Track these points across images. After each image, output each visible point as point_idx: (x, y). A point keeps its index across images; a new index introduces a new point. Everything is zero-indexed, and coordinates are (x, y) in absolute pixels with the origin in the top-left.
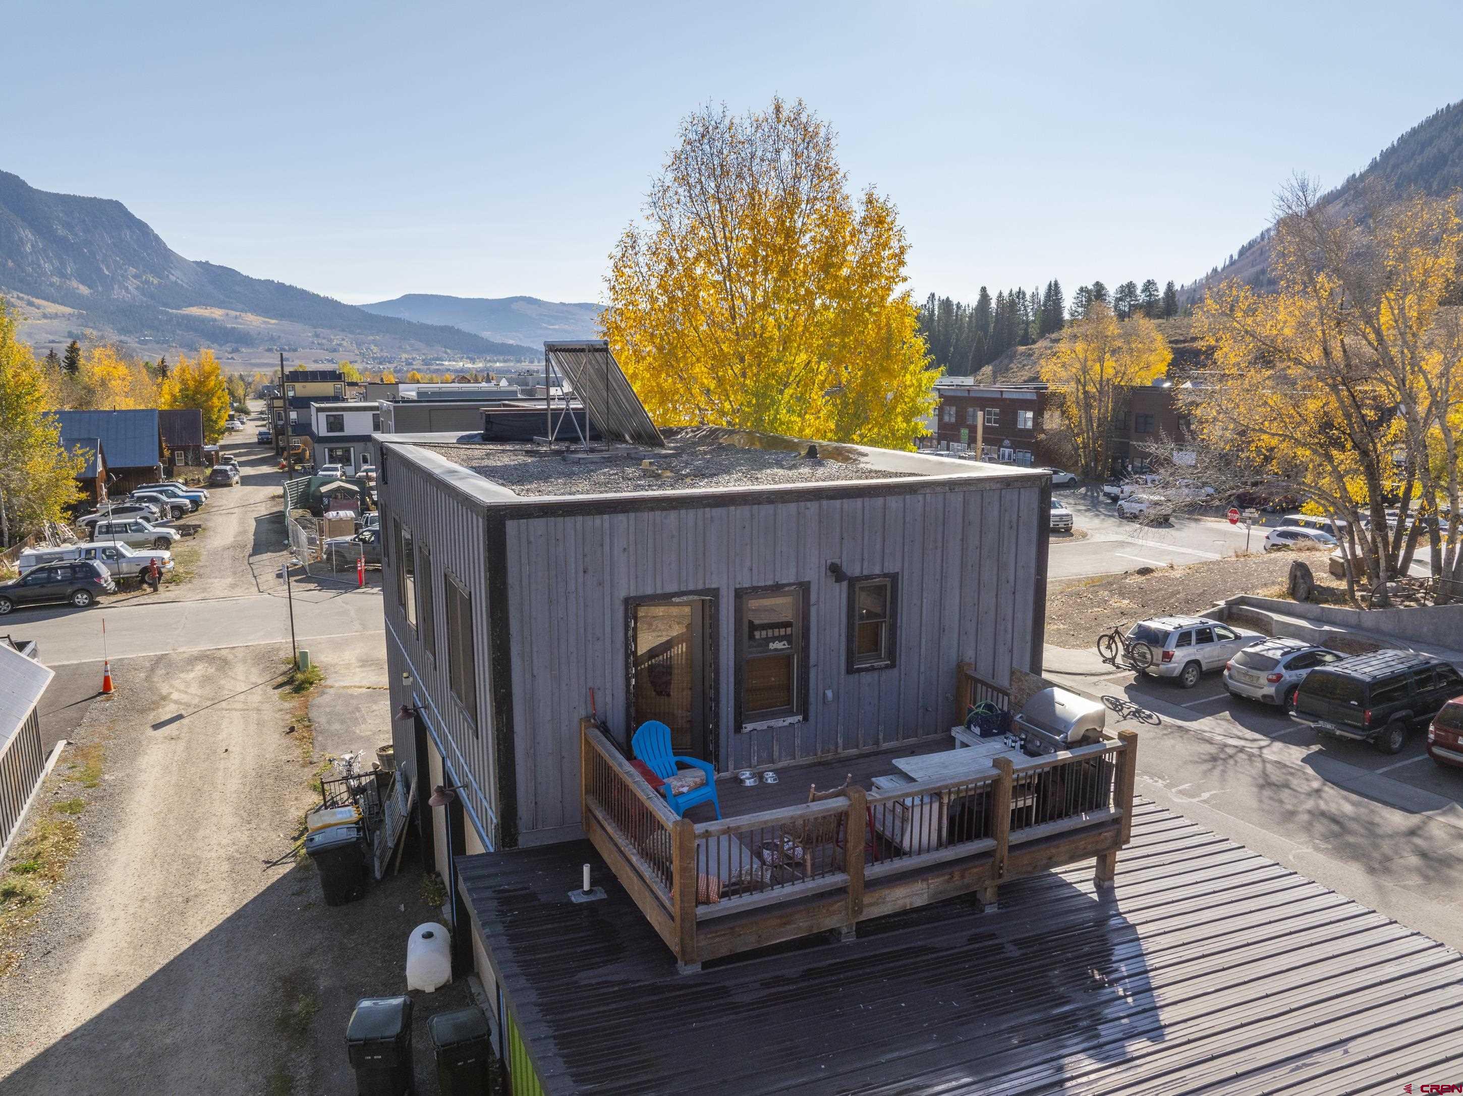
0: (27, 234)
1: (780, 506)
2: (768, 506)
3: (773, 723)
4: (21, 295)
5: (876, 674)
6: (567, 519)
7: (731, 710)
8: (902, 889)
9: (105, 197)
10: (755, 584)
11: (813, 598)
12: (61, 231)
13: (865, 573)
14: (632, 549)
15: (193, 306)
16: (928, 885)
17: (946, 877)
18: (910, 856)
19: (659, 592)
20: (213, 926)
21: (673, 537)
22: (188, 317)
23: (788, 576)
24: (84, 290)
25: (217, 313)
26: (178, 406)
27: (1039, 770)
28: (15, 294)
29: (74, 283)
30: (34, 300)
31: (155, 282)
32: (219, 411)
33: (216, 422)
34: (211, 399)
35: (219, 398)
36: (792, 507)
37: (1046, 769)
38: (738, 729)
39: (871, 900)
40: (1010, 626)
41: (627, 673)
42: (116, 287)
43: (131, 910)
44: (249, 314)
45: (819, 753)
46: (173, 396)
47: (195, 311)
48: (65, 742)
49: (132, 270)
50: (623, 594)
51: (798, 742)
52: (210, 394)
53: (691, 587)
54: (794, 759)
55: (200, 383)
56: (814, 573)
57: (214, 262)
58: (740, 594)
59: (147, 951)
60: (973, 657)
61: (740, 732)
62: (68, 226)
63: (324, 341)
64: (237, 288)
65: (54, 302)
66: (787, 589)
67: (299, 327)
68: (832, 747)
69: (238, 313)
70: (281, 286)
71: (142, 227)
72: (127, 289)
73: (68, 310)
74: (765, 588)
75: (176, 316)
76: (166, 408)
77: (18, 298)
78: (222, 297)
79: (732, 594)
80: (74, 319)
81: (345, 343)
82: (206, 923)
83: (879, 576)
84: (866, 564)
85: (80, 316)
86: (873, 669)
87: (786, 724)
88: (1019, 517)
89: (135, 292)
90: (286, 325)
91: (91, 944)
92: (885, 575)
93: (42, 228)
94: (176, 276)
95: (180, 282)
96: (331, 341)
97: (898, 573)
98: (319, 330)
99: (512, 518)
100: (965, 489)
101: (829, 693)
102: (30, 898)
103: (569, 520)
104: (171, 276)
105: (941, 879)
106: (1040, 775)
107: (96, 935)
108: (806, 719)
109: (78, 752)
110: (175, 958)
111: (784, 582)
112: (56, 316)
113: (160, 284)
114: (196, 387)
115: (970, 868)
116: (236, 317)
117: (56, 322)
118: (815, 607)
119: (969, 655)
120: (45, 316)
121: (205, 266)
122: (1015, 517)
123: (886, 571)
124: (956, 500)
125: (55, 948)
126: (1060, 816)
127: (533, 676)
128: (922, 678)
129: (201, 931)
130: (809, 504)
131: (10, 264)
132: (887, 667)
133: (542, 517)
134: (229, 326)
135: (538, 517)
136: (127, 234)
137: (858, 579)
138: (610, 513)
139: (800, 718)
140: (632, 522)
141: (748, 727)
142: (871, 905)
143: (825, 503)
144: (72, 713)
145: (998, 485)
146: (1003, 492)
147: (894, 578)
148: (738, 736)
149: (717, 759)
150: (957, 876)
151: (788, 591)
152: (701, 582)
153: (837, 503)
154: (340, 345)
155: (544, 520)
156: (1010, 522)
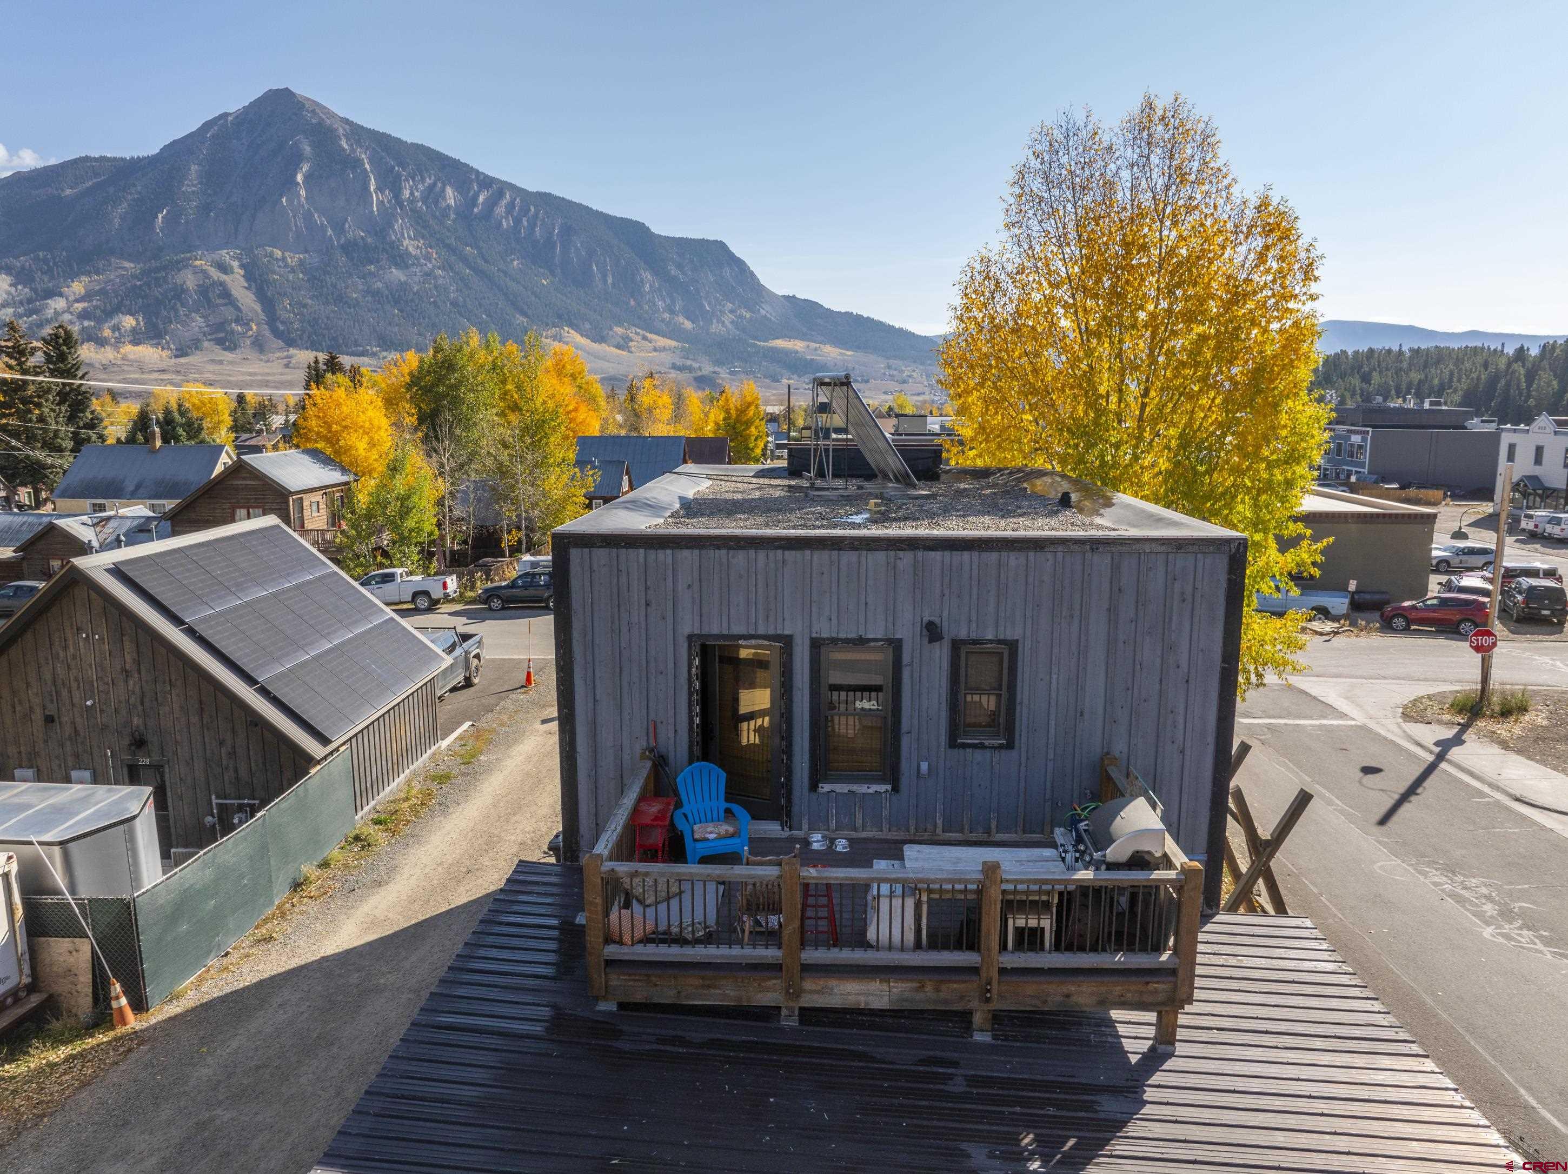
0: (647, 275)
1: (864, 553)
2: (852, 553)
3: (855, 787)
4: (638, 330)
5: (988, 753)
6: (630, 551)
7: (806, 765)
8: (854, 985)
9: (712, 238)
10: (834, 635)
11: (906, 658)
12: (674, 271)
13: (973, 636)
14: (696, 585)
15: (777, 338)
16: (889, 987)
17: (915, 985)
18: (878, 950)
19: (725, 632)
20: (473, 898)
21: (741, 577)
22: (774, 350)
23: (876, 631)
24: (688, 325)
25: (798, 345)
26: (721, 433)
27: (1060, 887)
28: (634, 329)
29: (681, 319)
30: (648, 335)
31: (748, 316)
32: (756, 439)
33: (752, 450)
34: (749, 427)
35: (756, 428)
36: (881, 556)
37: (1071, 888)
38: (814, 787)
39: (814, 987)
40: (1181, 721)
41: (690, 711)
42: (715, 321)
43: (427, 870)
44: (828, 346)
45: (912, 830)
46: (717, 424)
47: (780, 343)
48: (471, 723)
49: (730, 305)
50: (687, 630)
51: (885, 813)
52: (749, 423)
53: (761, 631)
54: (882, 831)
55: (742, 411)
56: (907, 631)
57: (801, 296)
58: (816, 645)
59: (416, 906)
60: (1125, 750)
61: (816, 791)
62: (680, 267)
63: (895, 373)
64: (819, 321)
65: (663, 336)
66: (872, 644)
67: (872, 358)
68: (929, 827)
69: (818, 345)
70: (859, 317)
71: (740, 265)
72: (723, 323)
73: (674, 343)
74: (847, 641)
75: (763, 347)
76: (710, 435)
77: (636, 333)
78: (804, 330)
79: (807, 643)
80: (678, 352)
81: (914, 374)
82: (470, 893)
83: (991, 641)
84: (973, 626)
85: (683, 349)
86: (982, 746)
87: (871, 791)
88: (1195, 588)
89: (730, 326)
90: (860, 356)
91: (383, 891)
92: (1000, 642)
93: (658, 270)
94: (765, 310)
95: (769, 316)
96: (902, 372)
97: (1017, 641)
98: (891, 362)
99: (576, 545)
100: (1114, 549)
101: (924, 766)
102: (369, 845)
103: (632, 553)
104: (762, 311)
105: (909, 985)
106: (1061, 894)
107: (391, 885)
108: (896, 789)
109: (477, 733)
110: (431, 918)
111: (871, 636)
112: (664, 349)
113: (751, 317)
114: (738, 416)
115: (950, 981)
116: (816, 349)
117: (663, 355)
118: (908, 668)
119: (1120, 747)
120: (655, 350)
121: (791, 299)
122: (1189, 589)
123: (1002, 637)
124: (1102, 562)
125: (359, 888)
126: (1082, 949)
127: (595, 700)
128: (1050, 765)
129: (464, 900)
130: (901, 554)
131: (632, 303)
132: (1001, 747)
133: (604, 547)
134: (808, 357)
135: (599, 547)
136: (727, 272)
137: (964, 642)
138: (673, 548)
139: (889, 787)
140: (696, 559)
141: (825, 788)
142: (811, 992)
143: (920, 553)
144: (492, 700)
145: (1164, 548)
146: (1171, 557)
147: (1013, 646)
148: (814, 796)
149: (789, 815)
150: (929, 988)
151: (874, 647)
152: (772, 627)
153: (938, 555)
154: (910, 376)
155: (607, 550)
156: (1183, 593)
